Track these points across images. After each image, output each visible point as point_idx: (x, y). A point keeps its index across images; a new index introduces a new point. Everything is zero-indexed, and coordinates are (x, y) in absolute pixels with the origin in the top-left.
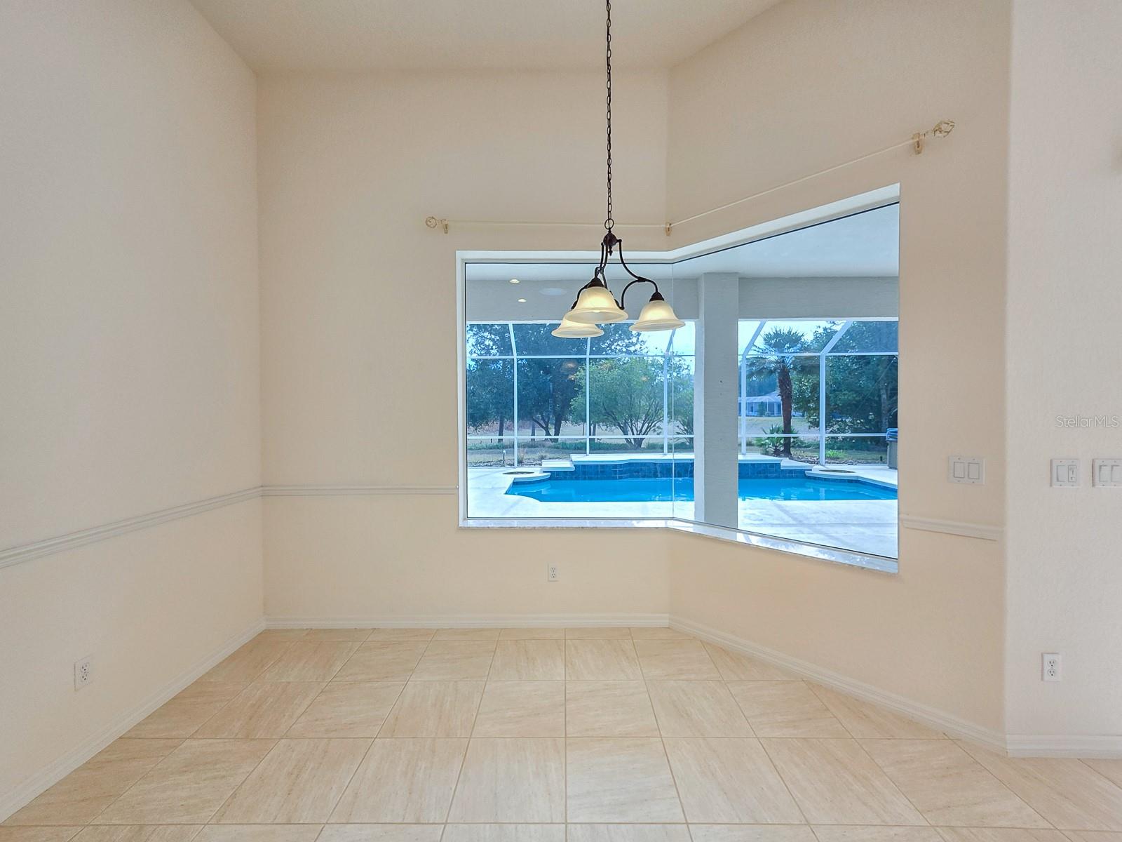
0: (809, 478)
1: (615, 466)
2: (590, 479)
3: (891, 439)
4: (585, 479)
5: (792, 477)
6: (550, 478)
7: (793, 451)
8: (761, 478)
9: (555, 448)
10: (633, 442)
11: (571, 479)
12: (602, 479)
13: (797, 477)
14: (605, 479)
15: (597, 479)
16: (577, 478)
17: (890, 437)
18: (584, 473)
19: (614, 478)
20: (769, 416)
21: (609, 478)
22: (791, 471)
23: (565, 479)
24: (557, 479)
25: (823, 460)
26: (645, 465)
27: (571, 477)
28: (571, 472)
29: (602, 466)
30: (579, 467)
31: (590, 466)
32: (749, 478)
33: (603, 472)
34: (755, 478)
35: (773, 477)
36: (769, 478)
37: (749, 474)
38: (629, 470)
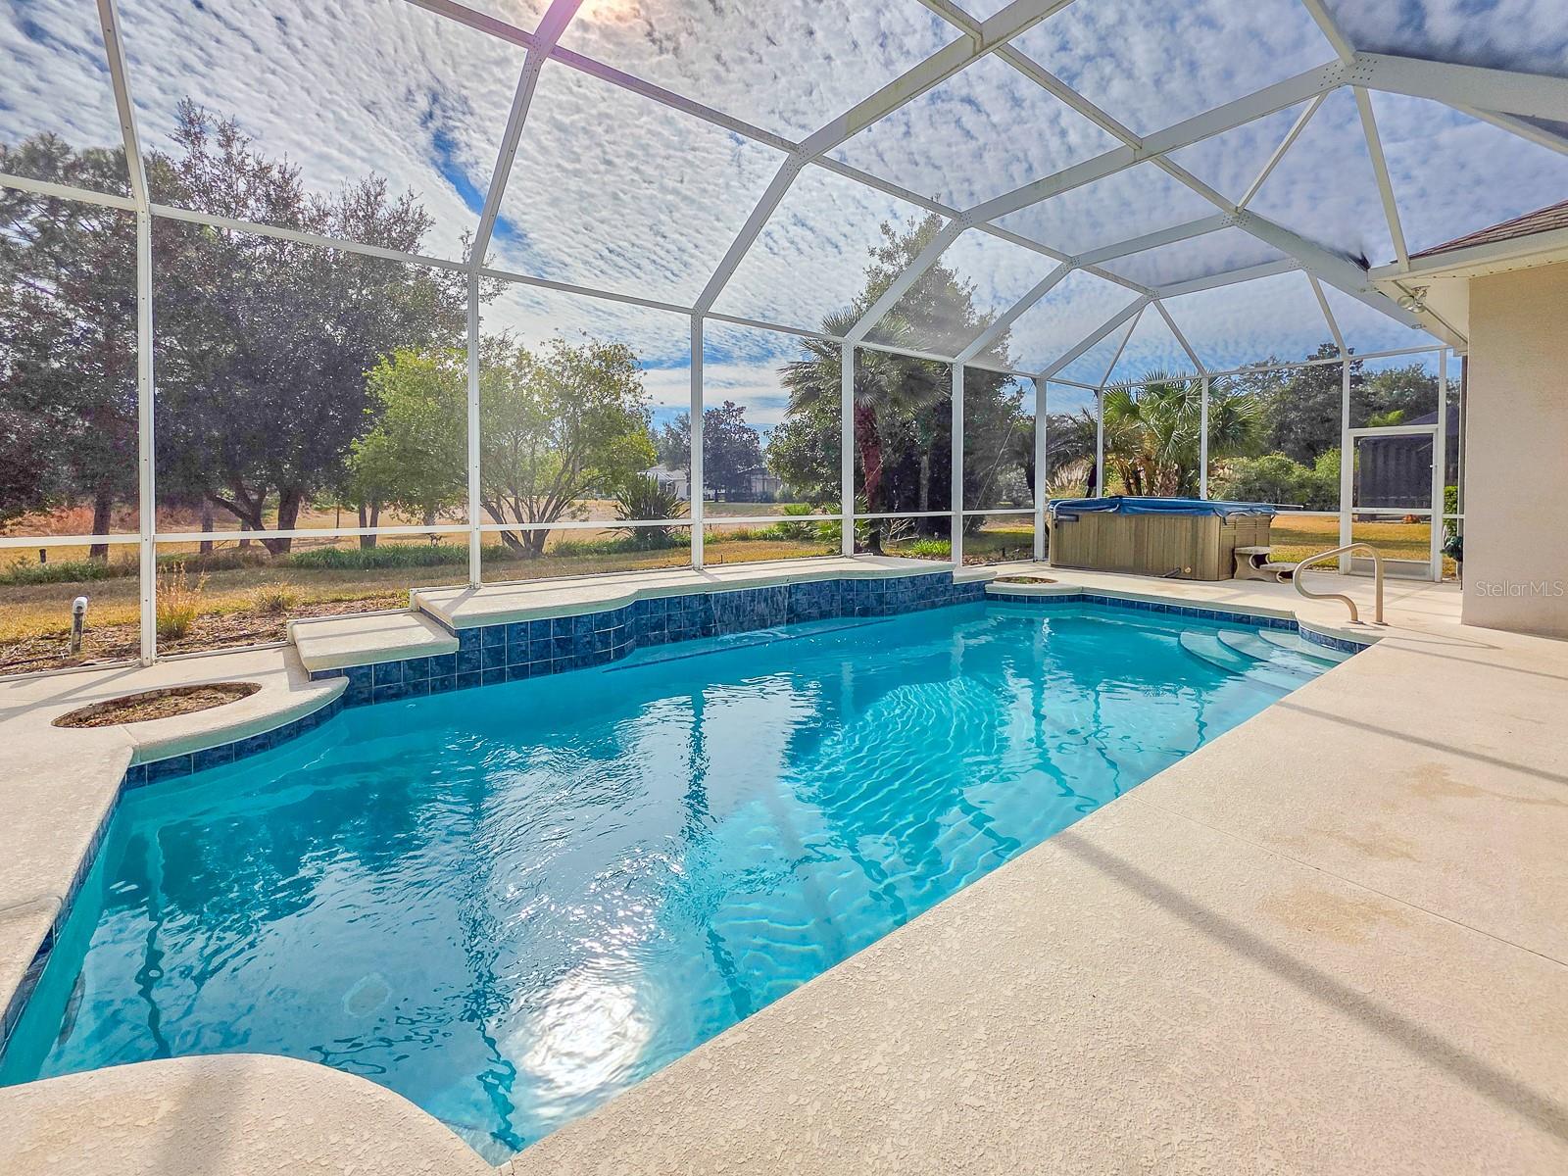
0: (994, 597)
1: (605, 619)
2: (521, 673)
4: (500, 677)
5: (968, 599)
6: (347, 700)
10: (521, 540)
11: (444, 686)
12: (562, 669)
13: (974, 599)
14: (574, 665)
15: (545, 670)
16: (467, 681)
18: (496, 655)
19: (603, 659)
21: (585, 662)
22: (967, 588)
23: (418, 690)
26: (679, 603)
27: (443, 681)
28: (444, 662)
29: (564, 623)
30: (477, 637)
31: (521, 629)
32: (905, 611)
33: (564, 645)
34: (915, 610)
35: (943, 605)
36: (937, 607)
37: (905, 602)
38: (636, 623)
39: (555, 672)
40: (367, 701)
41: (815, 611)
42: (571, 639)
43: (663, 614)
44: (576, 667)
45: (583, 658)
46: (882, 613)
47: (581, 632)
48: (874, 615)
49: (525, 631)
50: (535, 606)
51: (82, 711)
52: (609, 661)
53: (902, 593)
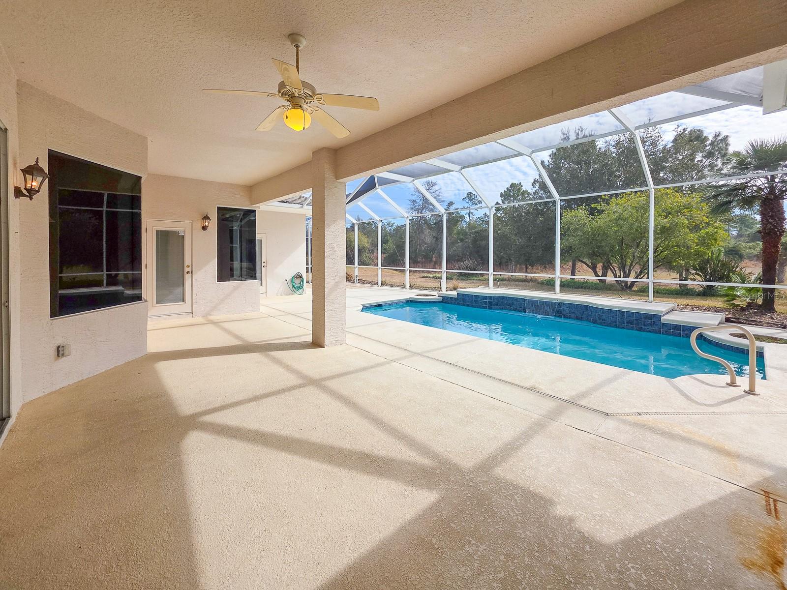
1: (485, 298)
2: (468, 306)
4: (464, 305)
5: (679, 335)
8: (632, 329)
12: (475, 307)
15: (472, 306)
16: (458, 304)
18: (464, 300)
19: (484, 308)
21: (481, 307)
22: (677, 327)
23: (451, 303)
24: (446, 303)
27: (455, 303)
28: (455, 300)
31: (467, 295)
32: (615, 326)
33: (476, 301)
34: (624, 328)
35: (650, 331)
36: (644, 331)
37: (616, 322)
38: (502, 302)
41: (573, 315)
44: (479, 308)
46: (602, 324)
47: (479, 299)
48: (598, 324)
53: (613, 317)
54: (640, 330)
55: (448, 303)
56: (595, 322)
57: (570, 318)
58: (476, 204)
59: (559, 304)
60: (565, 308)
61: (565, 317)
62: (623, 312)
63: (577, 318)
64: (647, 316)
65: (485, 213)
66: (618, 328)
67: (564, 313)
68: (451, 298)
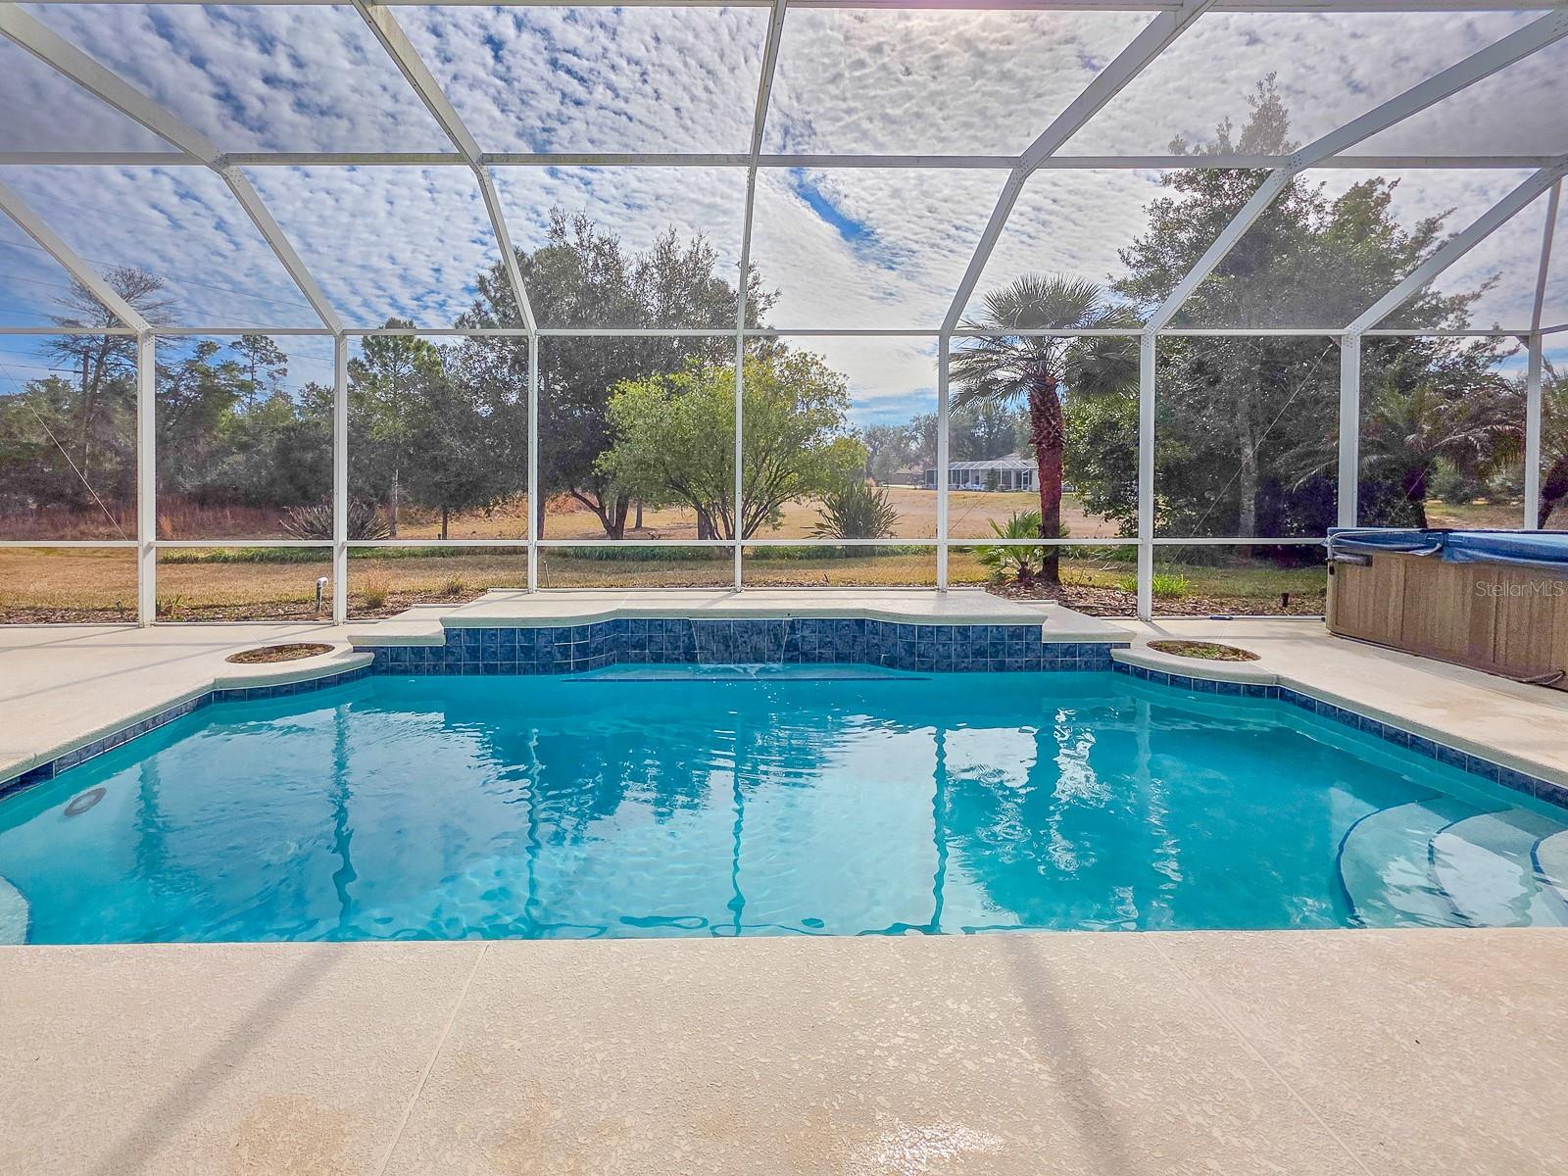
0: (1122, 668)
1: (564, 634)
2: (491, 670)
3: (1340, 557)
4: (475, 670)
5: (1073, 667)
6: (373, 669)
7: (1066, 572)
8: (984, 668)
9: (560, 555)
11: (435, 671)
12: (526, 672)
13: (1088, 666)
14: (536, 670)
15: (512, 670)
16: (452, 670)
17: (1340, 551)
18: (473, 652)
19: (562, 669)
20: (1003, 491)
21: (545, 669)
22: (1070, 650)
23: (418, 670)
24: (391, 671)
25: (1145, 601)
26: (661, 626)
27: (435, 666)
28: (436, 652)
29: (528, 633)
30: (459, 636)
31: (491, 634)
32: (949, 668)
33: (527, 651)
34: (967, 669)
35: (1020, 668)
36: (1009, 670)
37: (950, 657)
38: (614, 640)
39: (520, 673)
40: (385, 672)
41: (828, 652)
42: (533, 648)
43: (642, 635)
44: (538, 672)
45: (544, 666)
46: (912, 667)
47: (542, 642)
48: (903, 667)
49: (495, 635)
50: (505, 616)
51: (256, 650)
52: (569, 671)
53: (944, 645)
54: (1001, 667)
55: (405, 672)
56: (891, 663)
57: (821, 659)
58: (271, 362)
59: (792, 625)
60: (806, 633)
61: (808, 658)
62: (966, 629)
63: (841, 658)
64: (1014, 632)
65: (313, 384)
66: (956, 670)
67: (807, 647)
68: (418, 652)
